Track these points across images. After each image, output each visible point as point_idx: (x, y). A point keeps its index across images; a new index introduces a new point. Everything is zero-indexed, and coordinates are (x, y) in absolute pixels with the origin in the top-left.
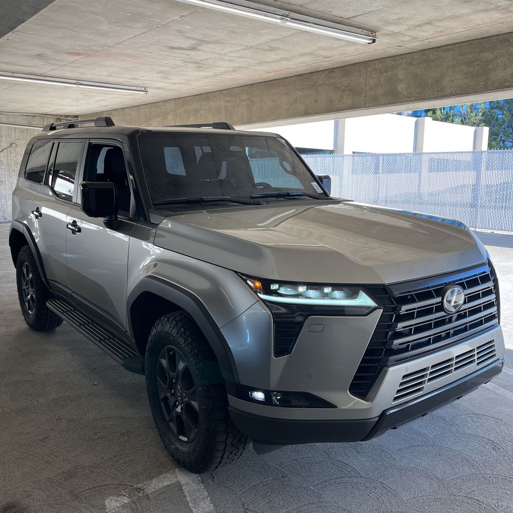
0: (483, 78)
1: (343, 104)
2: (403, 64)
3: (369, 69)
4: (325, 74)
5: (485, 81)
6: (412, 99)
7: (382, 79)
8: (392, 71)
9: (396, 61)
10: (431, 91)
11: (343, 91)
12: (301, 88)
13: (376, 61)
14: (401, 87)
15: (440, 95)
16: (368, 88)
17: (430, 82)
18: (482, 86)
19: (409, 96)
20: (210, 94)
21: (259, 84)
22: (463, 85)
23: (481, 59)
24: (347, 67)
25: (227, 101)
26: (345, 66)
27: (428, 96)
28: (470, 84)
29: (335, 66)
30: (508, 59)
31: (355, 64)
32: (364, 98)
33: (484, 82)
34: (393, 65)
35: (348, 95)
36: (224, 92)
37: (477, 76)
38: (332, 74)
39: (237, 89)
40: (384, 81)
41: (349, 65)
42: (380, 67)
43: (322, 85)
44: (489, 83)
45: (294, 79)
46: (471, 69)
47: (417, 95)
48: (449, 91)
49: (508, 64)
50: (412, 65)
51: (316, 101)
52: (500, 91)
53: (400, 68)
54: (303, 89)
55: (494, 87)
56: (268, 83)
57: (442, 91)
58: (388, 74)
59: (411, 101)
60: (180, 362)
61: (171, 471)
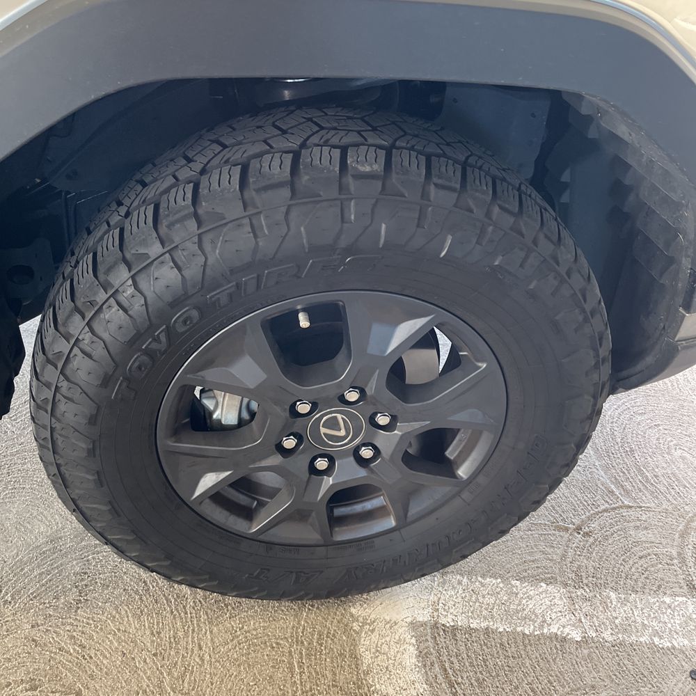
60: (377, 329)
61: (356, 626)
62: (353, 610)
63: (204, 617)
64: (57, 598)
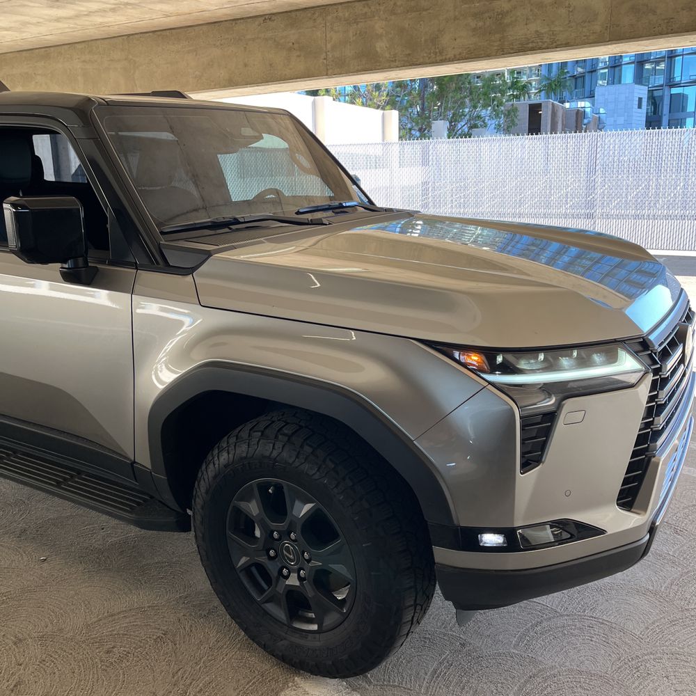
0: (498, 36)
1: (290, 69)
2: (382, 12)
3: (329, 18)
4: (257, 23)
5: (500, 40)
6: (397, 64)
7: (351, 34)
8: (366, 21)
9: (370, 8)
10: (426, 53)
11: (290, 49)
12: (218, 43)
13: (340, 7)
14: (381, 46)
15: (438, 58)
16: (329, 46)
17: (423, 40)
18: (496, 48)
19: (394, 59)
20: (52, 49)
21: (141, 35)
22: (471, 46)
23: (494, 10)
24: (293, 13)
25: (84, 61)
26: (290, 11)
27: (421, 60)
28: (480, 44)
29: (275, 11)
30: (531, 10)
31: (306, 8)
32: (325, 61)
33: (498, 43)
34: (366, 13)
35: (298, 56)
36: (79, 46)
37: (490, 33)
38: (269, 23)
39: (102, 41)
40: (353, 36)
41: (297, 10)
42: (347, 14)
43: (253, 40)
44: (506, 43)
45: (205, 28)
46: (480, 24)
47: (406, 59)
48: (450, 55)
49: (531, 17)
50: (395, 14)
51: (246, 65)
52: (521, 55)
53: (376, 18)
54: (221, 45)
55: (512, 49)
56: (159, 33)
57: (441, 53)
58: (359, 26)
59: (397, 67)
60: (297, 504)
61: (290, 684)
62: (296, 678)
63: (239, 646)
64: (199, 610)
